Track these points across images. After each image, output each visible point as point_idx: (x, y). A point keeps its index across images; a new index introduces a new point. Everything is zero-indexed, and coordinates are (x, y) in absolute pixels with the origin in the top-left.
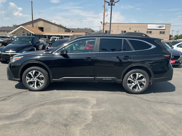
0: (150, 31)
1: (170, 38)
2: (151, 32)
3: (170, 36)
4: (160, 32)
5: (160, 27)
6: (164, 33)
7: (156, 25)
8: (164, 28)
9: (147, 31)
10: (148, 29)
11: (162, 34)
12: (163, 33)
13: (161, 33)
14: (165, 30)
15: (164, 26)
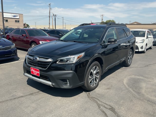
0: (6, 20)
3: (24, 25)
5: (14, 16)
6: (19, 22)
8: (18, 17)
12: (18, 22)
13: (16, 21)
14: (19, 19)
15: (17, 15)
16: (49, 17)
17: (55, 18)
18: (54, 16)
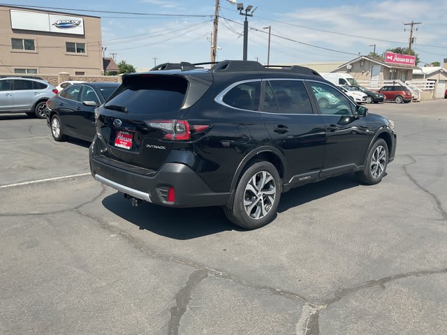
0: (26, 40)
1: (105, 68)
2: (30, 45)
3: (106, 62)
4: (67, 43)
5: (63, 26)
6: (83, 50)
7: (45, 16)
8: (78, 30)
9: (12, 39)
10: (15, 31)
11: (77, 53)
12: (79, 51)
13: (70, 47)
14: (82, 36)
15: (77, 22)
16: (216, 23)
17: (246, 24)
18: (244, 12)
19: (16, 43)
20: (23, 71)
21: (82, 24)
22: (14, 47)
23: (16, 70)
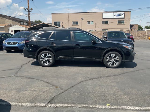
0: (106, 21)
1: (131, 28)
4: (118, 21)
5: (118, 15)
9: (102, 21)
10: (103, 19)
11: (121, 24)
14: (123, 18)
15: (122, 14)
19: (103, 22)
20: (104, 30)
21: (124, 14)
22: (102, 23)
23: (102, 30)
